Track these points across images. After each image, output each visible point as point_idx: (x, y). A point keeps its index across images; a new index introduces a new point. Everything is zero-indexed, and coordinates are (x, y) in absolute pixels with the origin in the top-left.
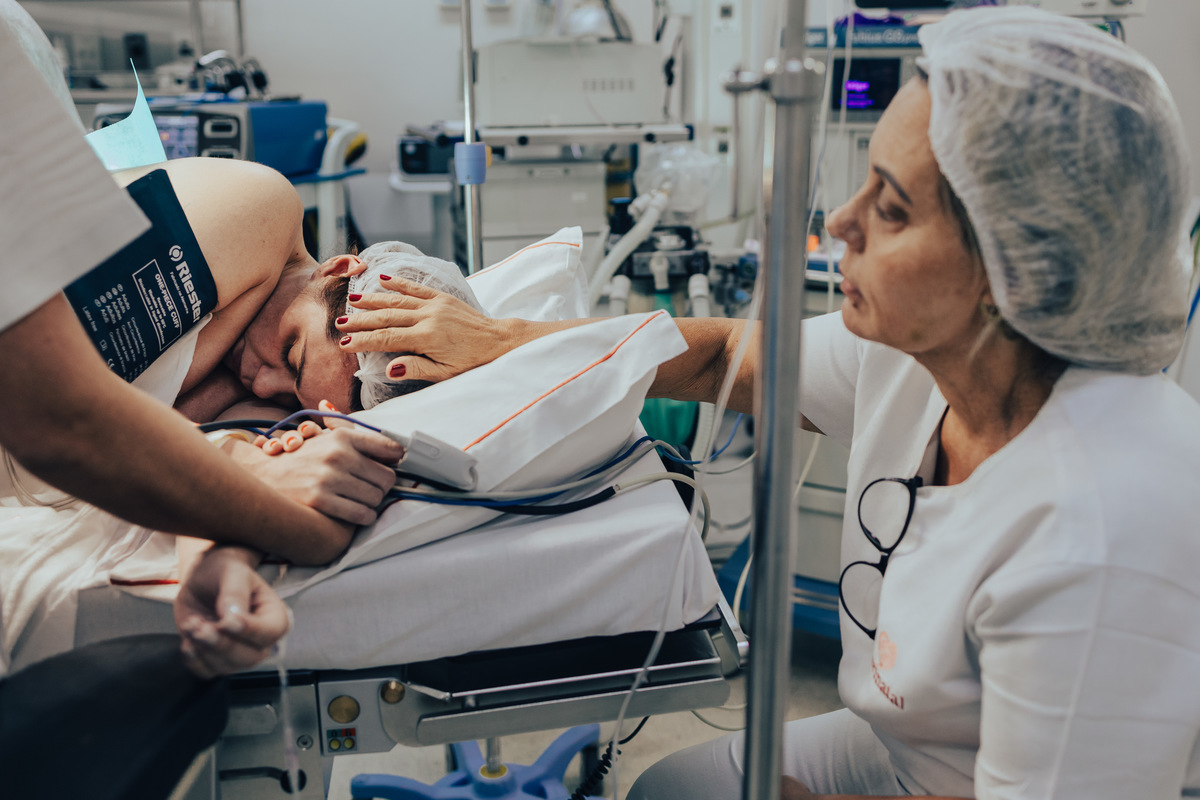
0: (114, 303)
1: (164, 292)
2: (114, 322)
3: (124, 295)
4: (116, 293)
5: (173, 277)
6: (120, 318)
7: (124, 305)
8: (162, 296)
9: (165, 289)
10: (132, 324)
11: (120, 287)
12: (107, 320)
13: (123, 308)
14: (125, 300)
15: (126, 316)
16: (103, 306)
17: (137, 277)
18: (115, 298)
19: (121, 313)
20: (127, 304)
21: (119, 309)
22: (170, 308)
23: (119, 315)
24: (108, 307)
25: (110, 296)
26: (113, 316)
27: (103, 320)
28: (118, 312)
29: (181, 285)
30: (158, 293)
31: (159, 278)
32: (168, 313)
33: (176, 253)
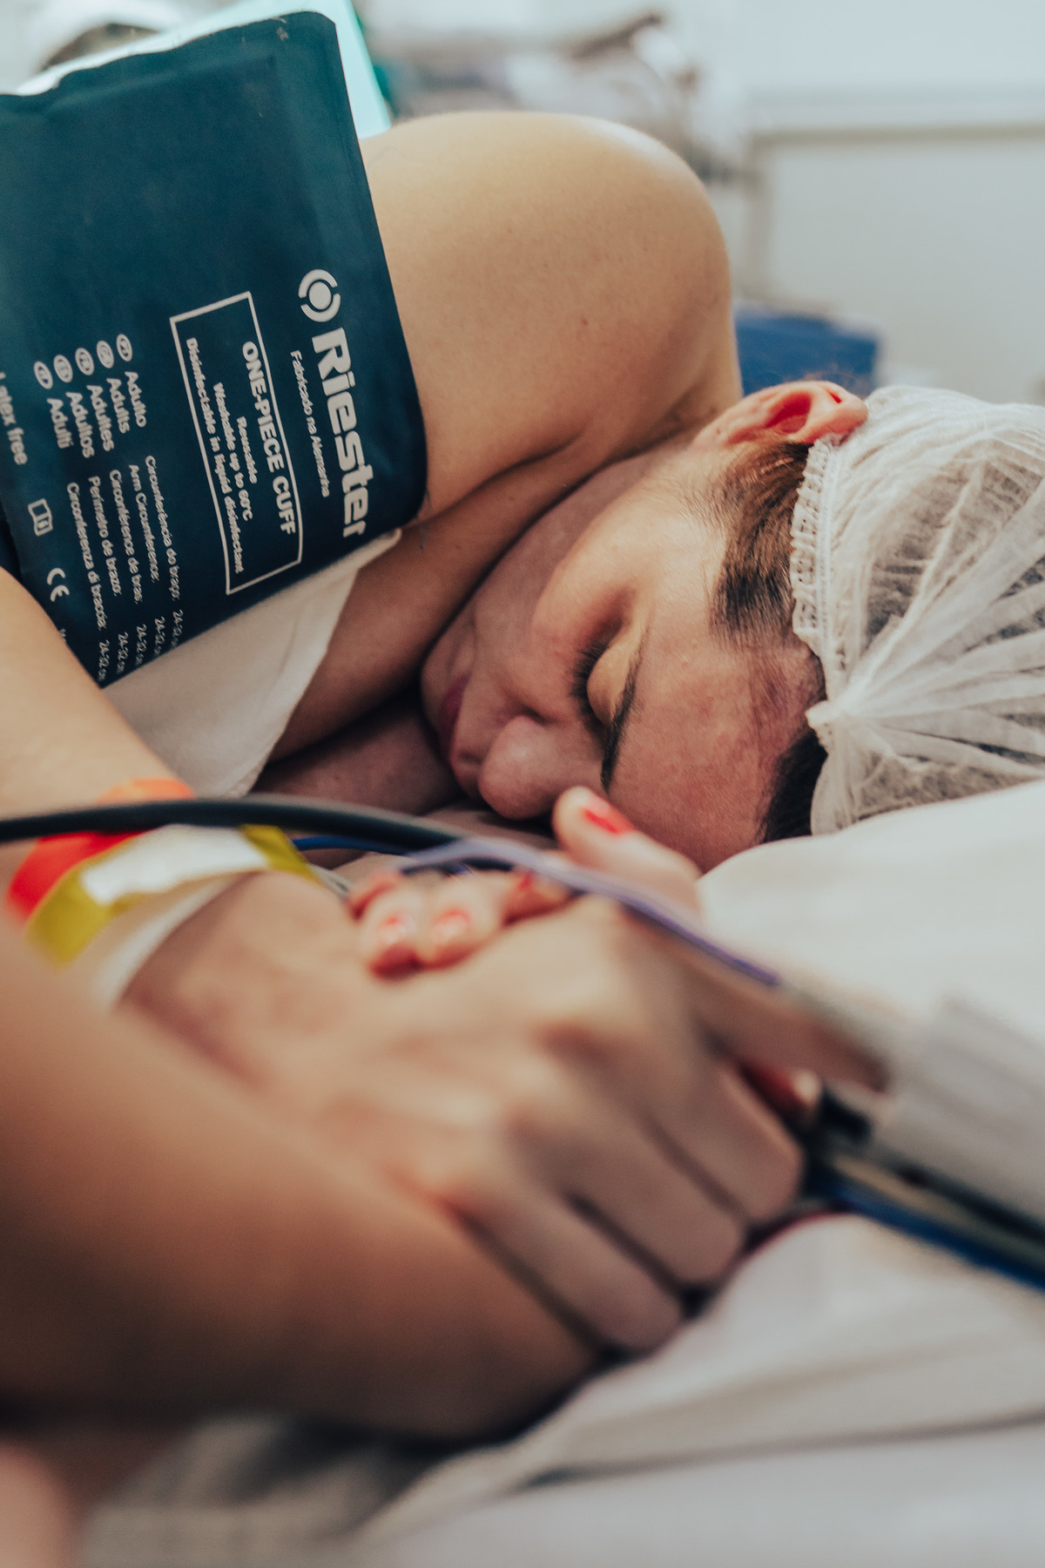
1: (262, 405)
7: (128, 405)
13: (123, 415)
14: (135, 391)
15: (131, 445)
20: (140, 409)
30: (242, 403)
31: (254, 357)
32: (266, 475)
33: (320, 296)
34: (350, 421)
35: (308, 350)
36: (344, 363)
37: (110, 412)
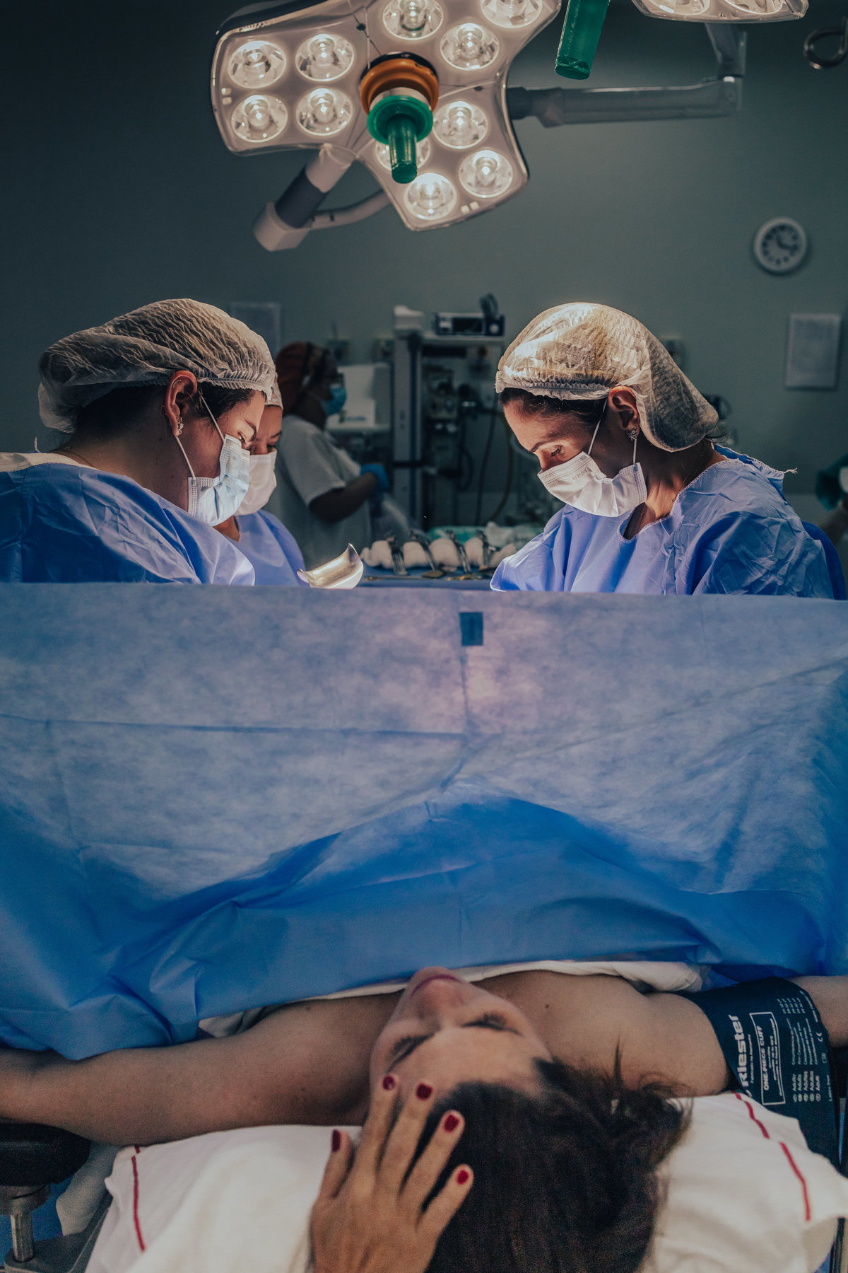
0: (805, 1089)
2: (812, 1073)
3: (794, 1089)
4: (800, 1096)
5: (752, 1078)
6: (806, 1073)
8: (767, 1067)
9: (764, 1072)
10: (797, 1060)
11: (795, 1100)
12: (817, 1078)
16: (815, 1092)
17: (782, 1100)
18: (803, 1093)
19: (803, 1077)
21: (803, 1082)
22: (763, 1051)
23: (806, 1076)
24: (812, 1089)
25: (806, 1097)
26: (812, 1079)
27: (820, 1079)
28: (805, 1079)
29: (748, 1066)
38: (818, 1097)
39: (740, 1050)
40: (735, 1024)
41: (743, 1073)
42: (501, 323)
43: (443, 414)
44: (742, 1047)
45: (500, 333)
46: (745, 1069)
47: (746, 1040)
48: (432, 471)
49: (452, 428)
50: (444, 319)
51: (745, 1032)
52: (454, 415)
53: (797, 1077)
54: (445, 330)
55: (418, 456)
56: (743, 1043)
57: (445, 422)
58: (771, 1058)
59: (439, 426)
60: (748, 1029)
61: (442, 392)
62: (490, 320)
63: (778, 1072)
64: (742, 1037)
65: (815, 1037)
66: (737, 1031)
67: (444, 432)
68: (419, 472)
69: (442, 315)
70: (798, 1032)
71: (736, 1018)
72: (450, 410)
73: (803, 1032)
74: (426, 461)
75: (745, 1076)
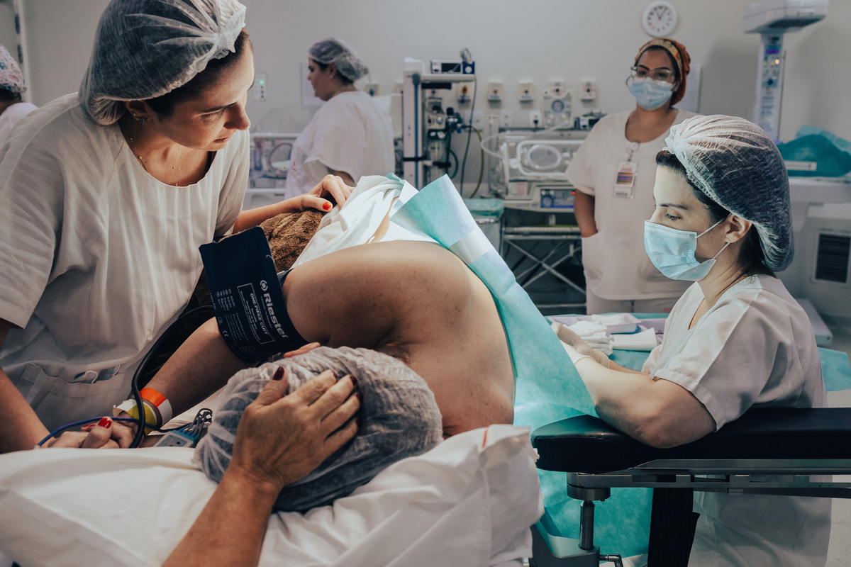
1: (256, 306)
3: (232, 297)
5: (261, 299)
6: (228, 309)
7: (231, 302)
8: (254, 309)
10: (236, 316)
11: (230, 290)
13: (230, 304)
14: (232, 300)
15: (232, 310)
16: (220, 298)
17: (240, 289)
18: (227, 296)
19: (229, 306)
20: (234, 304)
22: (260, 319)
24: (223, 299)
25: (225, 294)
27: (220, 306)
28: (227, 305)
29: (267, 307)
30: (252, 305)
31: (253, 296)
32: (259, 322)
33: (264, 285)
34: (273, 313)
35: (263, 296)
36: (270, 300)
37: (227, 303)
38: (218, 294)
39: (274, 317)
40: (283, 333)
41: (268, 302)
42: (473, 66)
43: (435, 126)
44: (274, 319)
45: (473, 72)
46: (268, 305)
47: (273, 325)
48: (429, 163)
49: (441, 135)
50: (435, 64)
51: (275, 329)
52: (443, 126)
53: (232, 305)
54: (436, 71)
55: (420, 155)
56: (274, 322)
57: (436, 131)
58: (252, 315)
59: (433, 134)
60: (273, 331)
61: (435, 112)
62: (465, 64)
63: (247, 307)
64: (276, 326)
65: (229, 333)
66: (280, 329)
67: (436, 138)
68: (420, 164)
69: (434, 61)
70: (240, 334)
71: (283, 336)
72: (440, 123)
73: (237, 336)
74: (425, 157)
75: (267, 300)
